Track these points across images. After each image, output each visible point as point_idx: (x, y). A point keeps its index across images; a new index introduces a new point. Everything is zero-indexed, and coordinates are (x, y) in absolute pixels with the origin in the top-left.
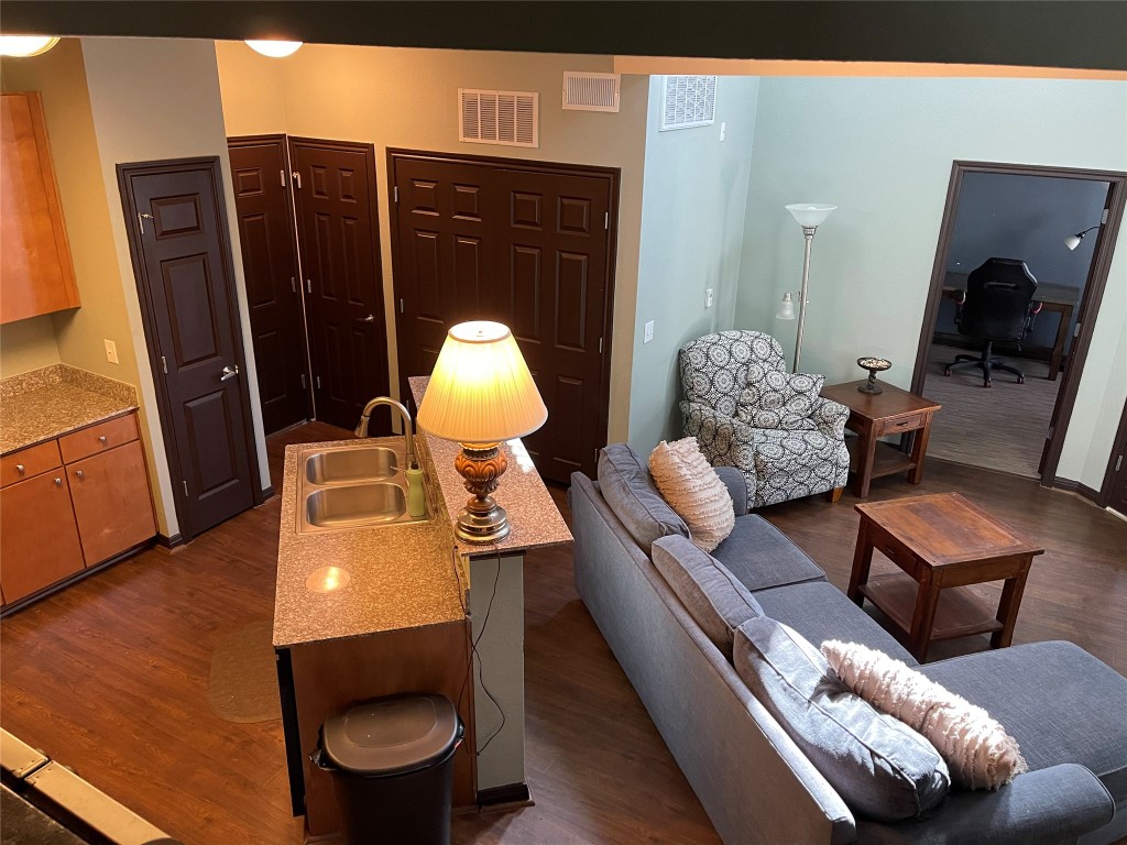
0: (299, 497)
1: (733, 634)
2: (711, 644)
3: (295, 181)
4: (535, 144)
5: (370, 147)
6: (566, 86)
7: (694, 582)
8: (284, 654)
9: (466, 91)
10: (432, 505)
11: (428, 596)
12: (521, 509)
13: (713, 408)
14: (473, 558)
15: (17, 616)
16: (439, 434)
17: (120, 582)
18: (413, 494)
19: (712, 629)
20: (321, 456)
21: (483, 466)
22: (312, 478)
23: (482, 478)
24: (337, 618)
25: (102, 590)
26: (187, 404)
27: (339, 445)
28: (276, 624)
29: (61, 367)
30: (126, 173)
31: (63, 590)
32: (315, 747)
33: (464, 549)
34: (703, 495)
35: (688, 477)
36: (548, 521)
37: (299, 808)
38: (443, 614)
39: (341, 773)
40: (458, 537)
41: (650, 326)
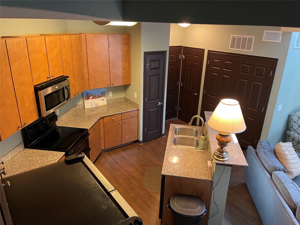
0: (172, 137)
1: (297, 207)
2: (289, 208)
3: (183, 57)
4: (252, 51)
5: (204, 50)
6: (264, 34)
7: (286, 187)
8: (164, 177)
9: (233, 35)
10: (206, 147)
11: (202, 171)
12: (233, 153)
13: (298, 134)
14: (217, 164)
15: (107, 152)
16: (213, 128)
17: (128, 149)
18: (201, 142)
19: (290, 203)
20: (179, 128)
21: (224, 139)
22: (176, 133)
23: (223, 142)
24: (178, 171)
25: (124, 150)
26: (150, 110)
27: (184, 126)
28: (163, 169)
29: (125, 97)
30: (146, 54)
31: (116, 148)
32: (168, 203)
33: (214, 161)
34: (292, 161)
35: (288, 154)
36: (241, 159)
37: (161, 217)
38: (206, 177)
39: (173, 212)
40: (213, 157)
41: (280, 106)
